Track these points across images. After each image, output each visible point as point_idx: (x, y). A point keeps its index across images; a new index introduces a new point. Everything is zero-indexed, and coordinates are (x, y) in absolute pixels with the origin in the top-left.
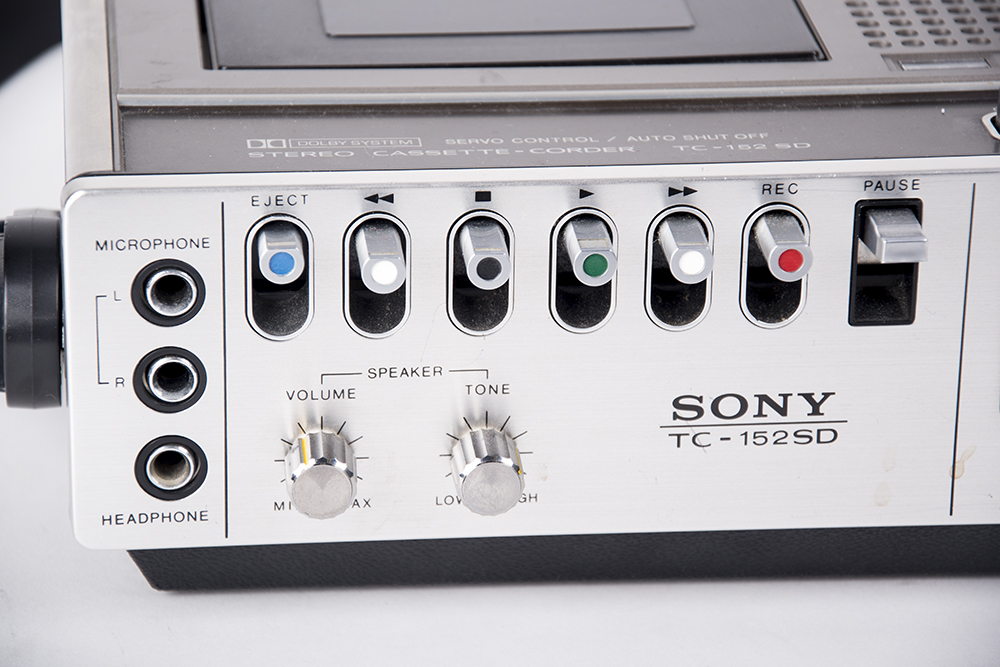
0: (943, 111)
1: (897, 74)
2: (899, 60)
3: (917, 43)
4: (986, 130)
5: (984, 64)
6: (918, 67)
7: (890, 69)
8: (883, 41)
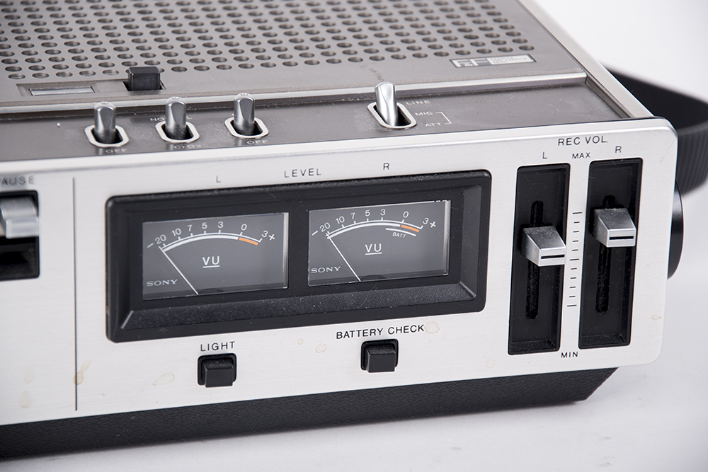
0: (58, 124)
1: (27, 98)
2: (30, 87)
3: (44, 75)
4: (87, 138)
5: (90, 90)
6: (44, 93)
7: (22, 95)
8: (19, 73)
